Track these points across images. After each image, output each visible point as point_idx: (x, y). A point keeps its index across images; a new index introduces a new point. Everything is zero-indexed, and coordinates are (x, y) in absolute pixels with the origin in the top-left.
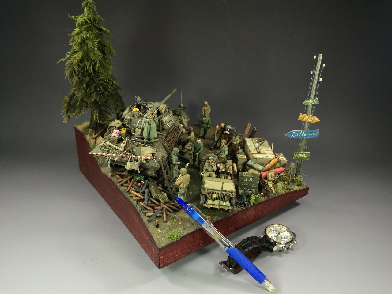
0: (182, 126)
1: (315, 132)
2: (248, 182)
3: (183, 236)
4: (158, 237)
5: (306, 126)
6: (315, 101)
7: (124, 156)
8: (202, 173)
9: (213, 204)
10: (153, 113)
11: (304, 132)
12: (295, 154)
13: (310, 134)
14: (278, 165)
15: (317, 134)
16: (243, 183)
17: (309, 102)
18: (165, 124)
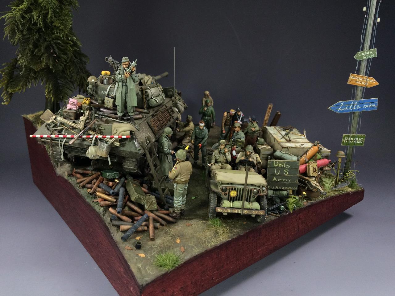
0: (177, 110)
1: (373, 103)
2: (282, 175)
3: (183, 261)
4: (140, 265)
5: (359, 92)
6: (371, 52)
7: (84, 137)
8: (209, 165)
9: (232, 208)
10: (129, 65)
11: (356, 103)
12: (344, 139)
13: (365, 105)
14: (319, 156)
15: (375, 105)
16: (275, 179)
17: (363, 54)
18: (151, 98)
